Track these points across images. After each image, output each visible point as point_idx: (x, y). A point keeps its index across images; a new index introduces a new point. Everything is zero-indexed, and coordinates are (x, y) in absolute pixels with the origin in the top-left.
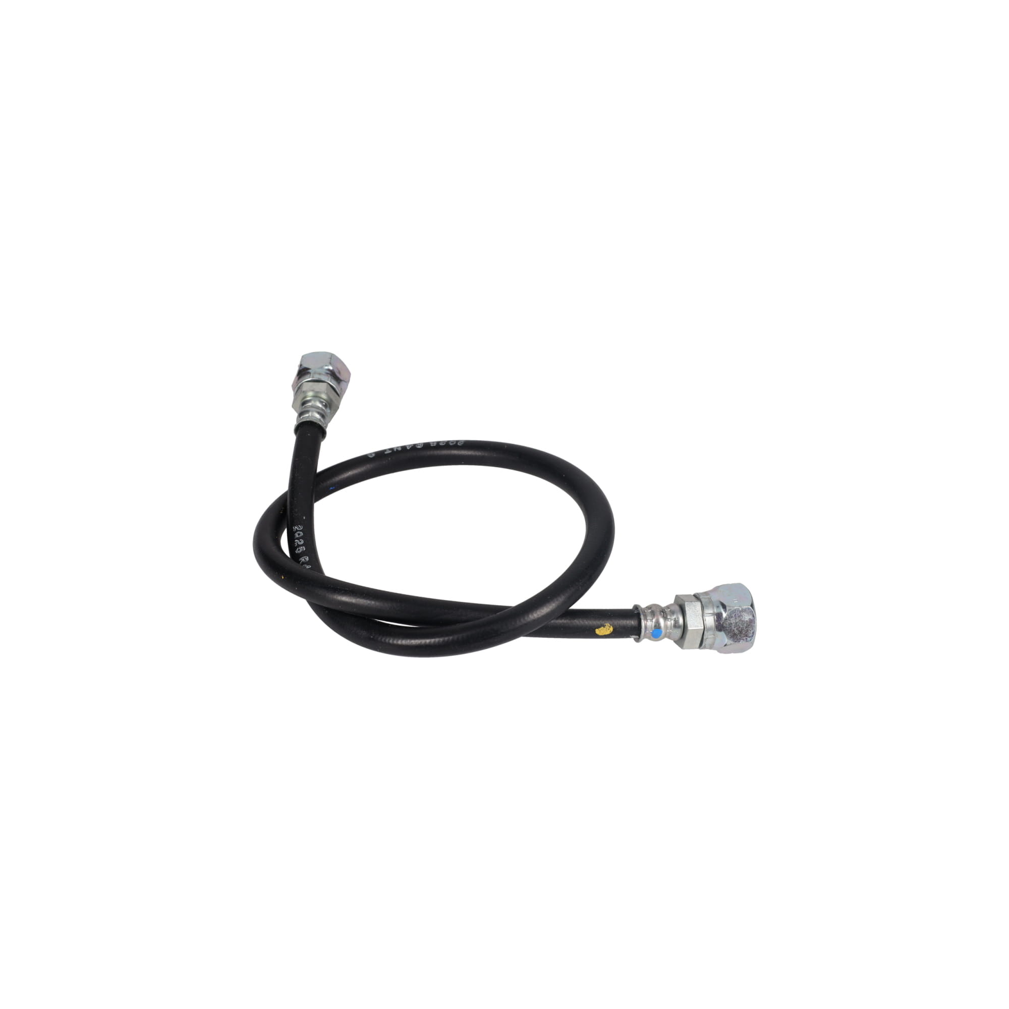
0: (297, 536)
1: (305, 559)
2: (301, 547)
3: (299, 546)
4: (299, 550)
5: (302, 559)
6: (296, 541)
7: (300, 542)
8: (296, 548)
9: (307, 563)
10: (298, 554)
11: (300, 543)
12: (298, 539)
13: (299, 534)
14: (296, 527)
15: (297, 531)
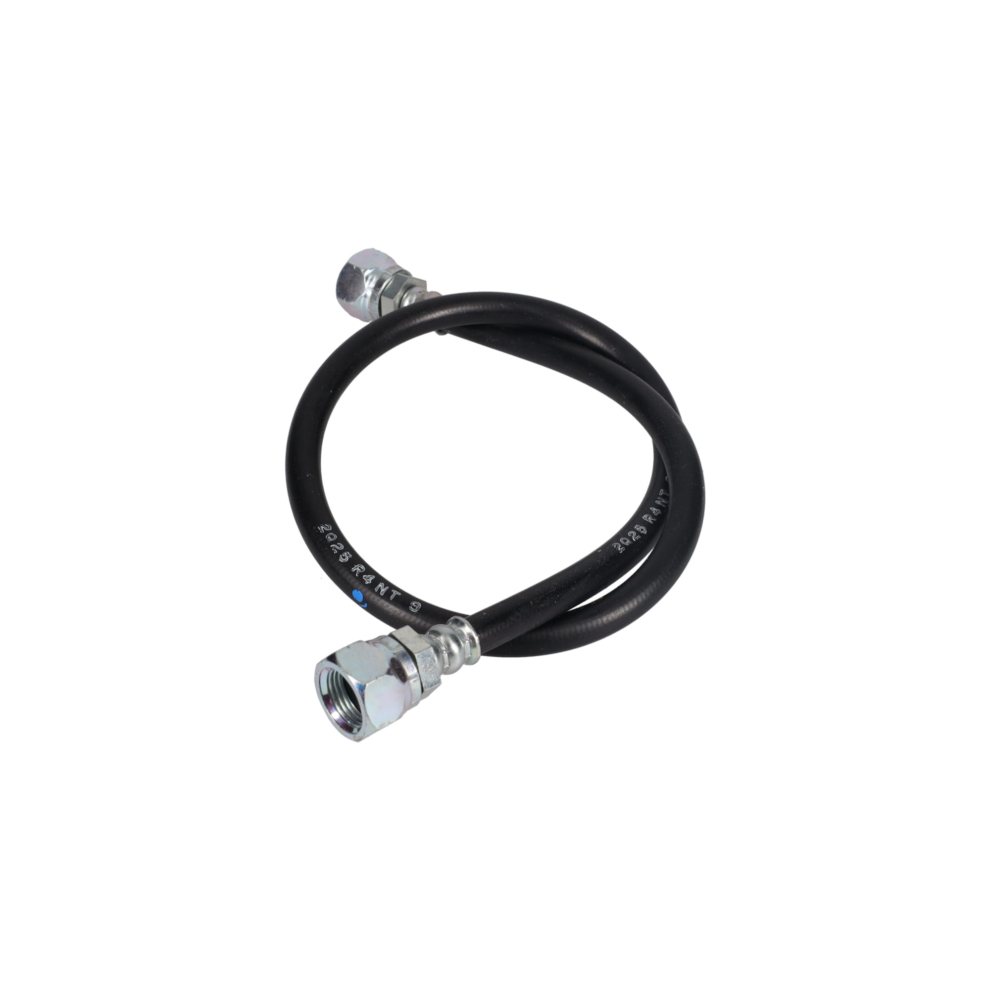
0: (628, 542)
1: (648, 518)
2: (638, 529)
3: (638, 533)
4: (642, 530)
5: (650, 520)
6: (635, 540)
7: (632, 534)
8: (642, 535)
9: (651, 513)
10: (647, 530)
11: (634, 533)
12: (631, 539)
13: (625, 541)
14: (619, 549)
15: (622, 545)
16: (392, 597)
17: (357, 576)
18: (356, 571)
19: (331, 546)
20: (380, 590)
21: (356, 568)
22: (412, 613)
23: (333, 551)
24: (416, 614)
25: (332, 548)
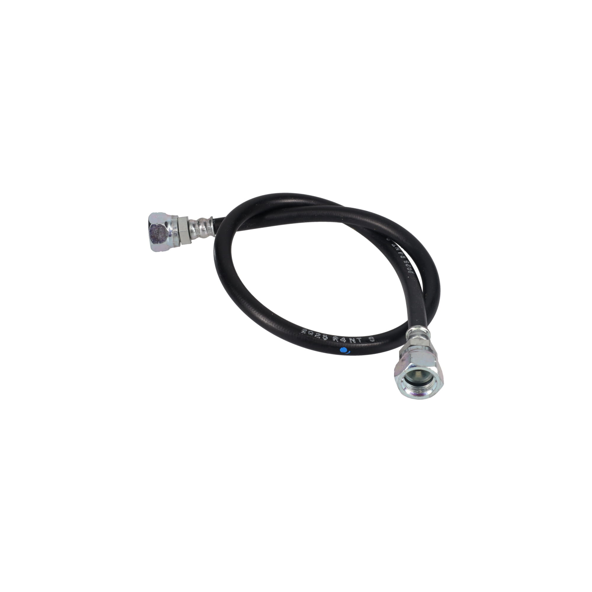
16: (360, 341)
17: (338, 342)
18: (335, 340)
19: (315, 336)
20: (352, 341)
21: (334, 338)
22: (373, 342)
23: (318, 338)
24: (375, 342)
25: (316, 337)
